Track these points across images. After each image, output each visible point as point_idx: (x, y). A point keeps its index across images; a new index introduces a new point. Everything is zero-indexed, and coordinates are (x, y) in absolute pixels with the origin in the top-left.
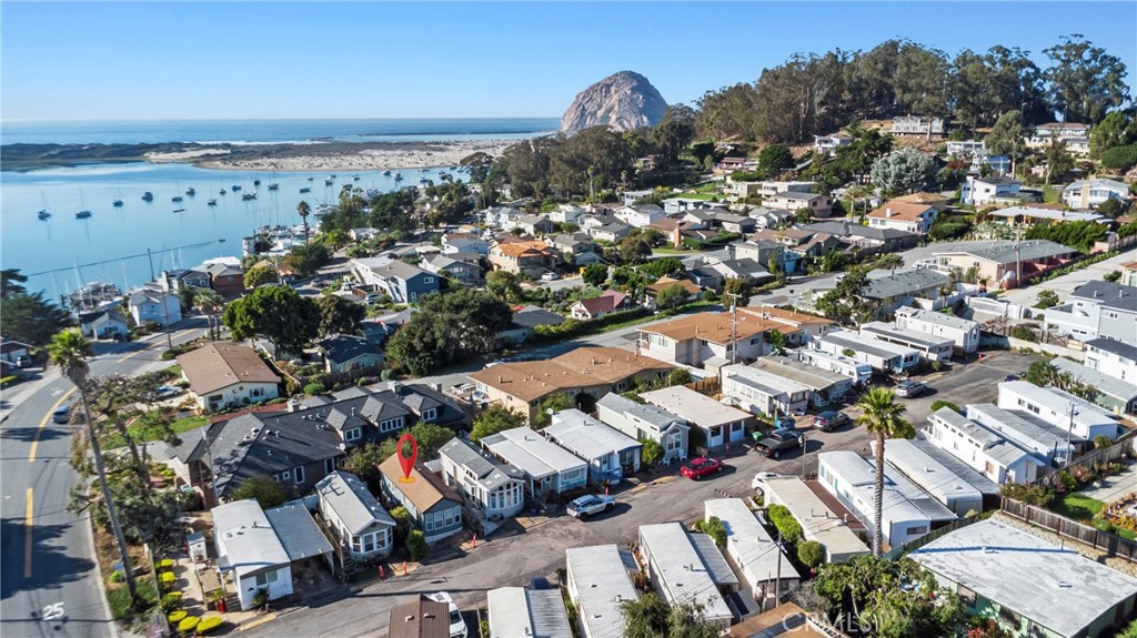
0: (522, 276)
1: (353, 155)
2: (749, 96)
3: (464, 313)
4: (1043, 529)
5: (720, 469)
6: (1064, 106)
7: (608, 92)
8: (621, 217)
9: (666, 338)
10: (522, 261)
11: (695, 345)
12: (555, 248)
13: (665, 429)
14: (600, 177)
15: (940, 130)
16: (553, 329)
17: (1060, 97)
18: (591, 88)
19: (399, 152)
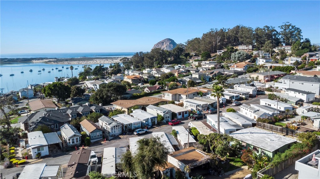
0: (133, 84)
1: (91, 60)
2: (199, 40)
3: (112, 88)
4: (268, 130)
5: (180, 123)
6: (285, 42)
7: (163, 44)
8: (162, 71)
9: (169, 94)
10: (132, 80)
11: (177, 96)
12: (142, 77)
13: (164, 112)
14: (157, 62)
15: (251, 48)
16: (138, 94)
17: (284, 39)
18: (158, 43)
19: (104, 60)
